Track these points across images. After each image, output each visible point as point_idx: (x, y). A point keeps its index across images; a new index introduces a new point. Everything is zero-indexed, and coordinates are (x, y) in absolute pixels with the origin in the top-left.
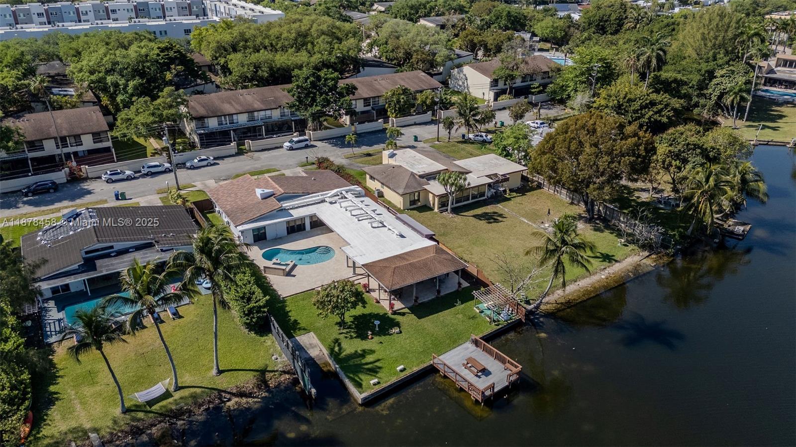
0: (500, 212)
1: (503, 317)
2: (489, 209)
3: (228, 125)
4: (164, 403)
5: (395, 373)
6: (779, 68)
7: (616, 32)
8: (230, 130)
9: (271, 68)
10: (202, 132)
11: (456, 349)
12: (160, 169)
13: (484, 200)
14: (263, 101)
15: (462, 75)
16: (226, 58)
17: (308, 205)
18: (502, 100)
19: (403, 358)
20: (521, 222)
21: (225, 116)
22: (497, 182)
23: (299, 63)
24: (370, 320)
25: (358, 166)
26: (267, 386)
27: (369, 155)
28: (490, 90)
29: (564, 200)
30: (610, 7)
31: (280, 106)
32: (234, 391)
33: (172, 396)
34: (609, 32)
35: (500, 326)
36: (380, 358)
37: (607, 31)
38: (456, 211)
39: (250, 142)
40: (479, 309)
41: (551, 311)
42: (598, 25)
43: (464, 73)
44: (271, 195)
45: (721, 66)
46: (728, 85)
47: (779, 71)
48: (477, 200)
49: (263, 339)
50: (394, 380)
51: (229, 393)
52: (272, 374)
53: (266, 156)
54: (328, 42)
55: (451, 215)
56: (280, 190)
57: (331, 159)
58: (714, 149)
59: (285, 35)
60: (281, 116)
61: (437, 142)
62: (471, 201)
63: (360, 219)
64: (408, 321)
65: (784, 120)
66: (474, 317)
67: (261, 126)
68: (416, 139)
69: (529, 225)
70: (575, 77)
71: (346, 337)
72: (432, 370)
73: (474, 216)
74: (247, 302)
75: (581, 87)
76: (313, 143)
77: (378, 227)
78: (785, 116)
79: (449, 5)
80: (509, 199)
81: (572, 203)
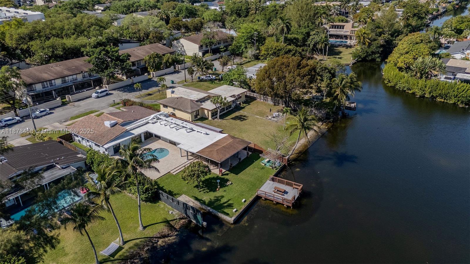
0: (244, 115)
1: (277, 164)
2: (237, 114)
3: (49, 87)
4: (120, 253)
5: (242, 204)
6: (330, 29)
7: (246, 16)
8: (52, 91)
9: (64, 49)
10: (33, 93)
11: (264, 185)
12: (13, 121)
13: (231, 110)
14: (69, 69)
15: (179, 45)
16: (27, 44)
17: (140, 127)
18: (207, 56)
19: (242, 195)
20: (257, 118)
21: (46, 81)
22: (237, 99)
23: (84, 44)
24: (211, 181)
25: (148, 102)
26: (175, 229)
27: (150, 95)
28: (199, 51)
29: (270, 104)
30: (240, 2)
31: (82, 72)
32: (159, 236)
33: (123, 248)
34: (243, 16)
35: (278, 170)
36: (230, 198)
37: (242, 16)
38: (222, 117)
39: (70, 96)
40: (264, 163)
41: (295, 158)
42: (236, 13)
43: (181, 43)
44: (116, 124)
45: (312, 30)
46: (317, 38)
47: (331, 31)
48: (228, 110)
49: (158, 204)
50: (243, 207)
51: (156, 238)
52: (175, 221)
53: (83, 103)
54: (98, 30)
55: (220, 120)
56: (120, 121)
57: (132, 100)
58: (333, 69)
59: (66, 27)
60: (83, 78)
61: (185, 83)
62: (225, 111)
63: (177, 129)
64: (231, 177)
65: (342, 53)
66: (263, 168)
67: (72, 85)
68: (173, 82)
69: (262, 119)
70: (245, 41)
71: (205, 193)
72: (258, 198)
73: (232, 119)
74: (143, 185)
75: (249, 46)
76: (110, 92)
77: (190, 132)
78: (342, 52)
79: (148, 5)
80: (244, 108)
81: (275, 105)
